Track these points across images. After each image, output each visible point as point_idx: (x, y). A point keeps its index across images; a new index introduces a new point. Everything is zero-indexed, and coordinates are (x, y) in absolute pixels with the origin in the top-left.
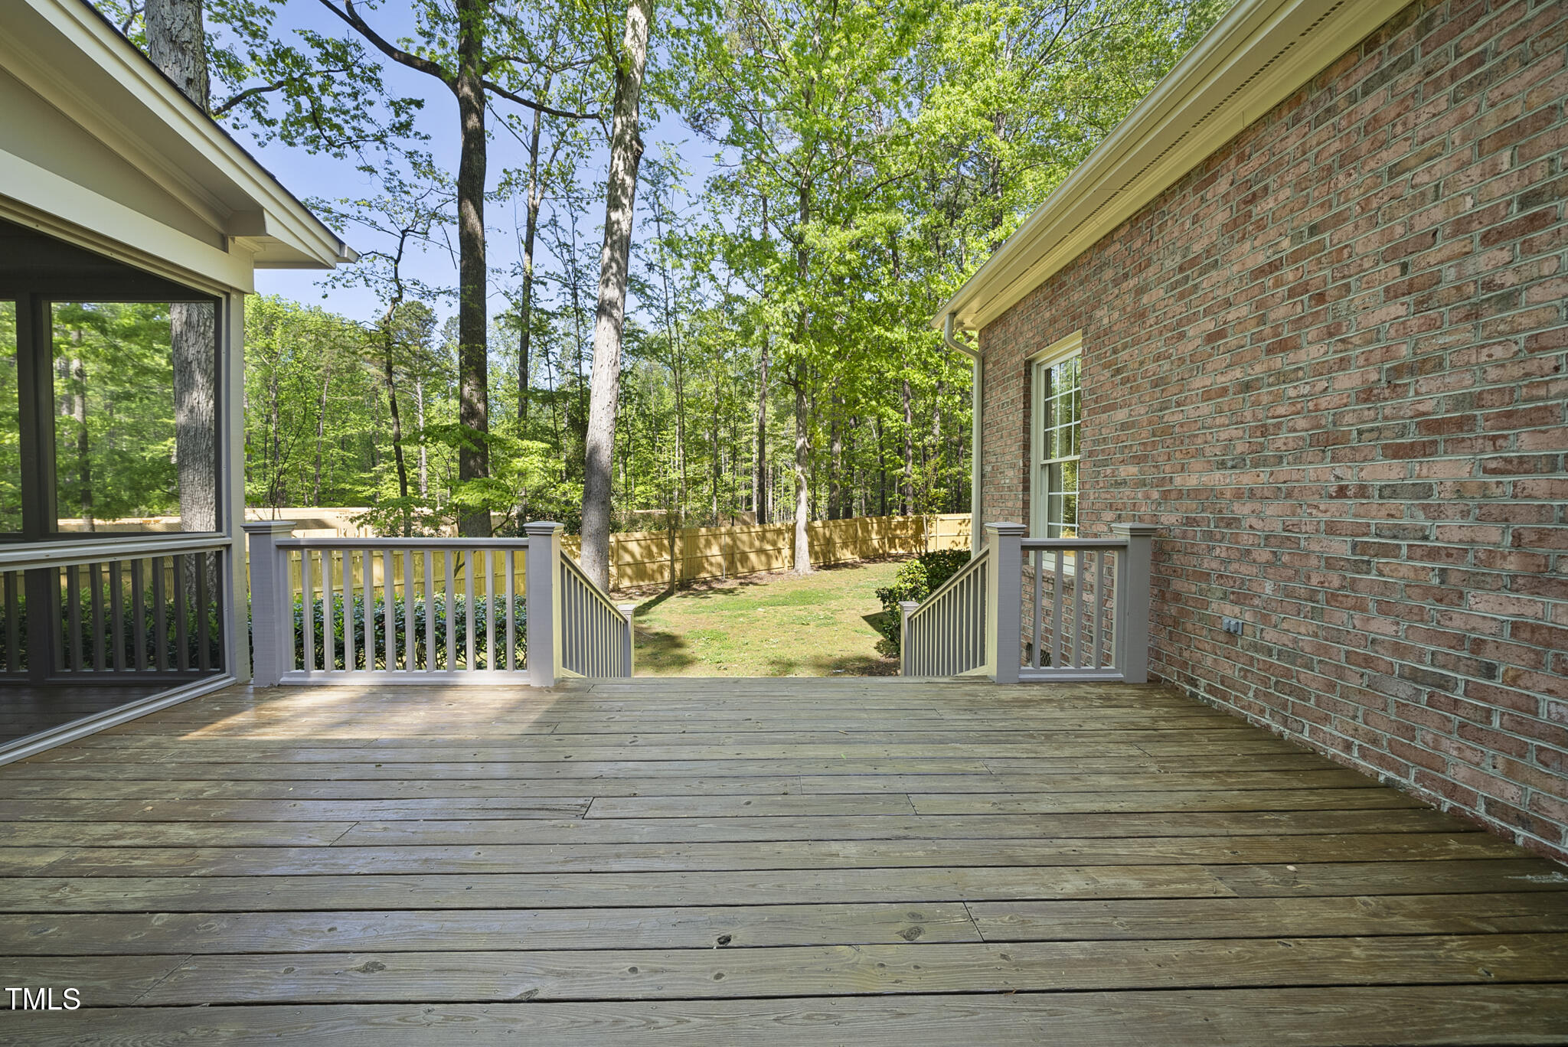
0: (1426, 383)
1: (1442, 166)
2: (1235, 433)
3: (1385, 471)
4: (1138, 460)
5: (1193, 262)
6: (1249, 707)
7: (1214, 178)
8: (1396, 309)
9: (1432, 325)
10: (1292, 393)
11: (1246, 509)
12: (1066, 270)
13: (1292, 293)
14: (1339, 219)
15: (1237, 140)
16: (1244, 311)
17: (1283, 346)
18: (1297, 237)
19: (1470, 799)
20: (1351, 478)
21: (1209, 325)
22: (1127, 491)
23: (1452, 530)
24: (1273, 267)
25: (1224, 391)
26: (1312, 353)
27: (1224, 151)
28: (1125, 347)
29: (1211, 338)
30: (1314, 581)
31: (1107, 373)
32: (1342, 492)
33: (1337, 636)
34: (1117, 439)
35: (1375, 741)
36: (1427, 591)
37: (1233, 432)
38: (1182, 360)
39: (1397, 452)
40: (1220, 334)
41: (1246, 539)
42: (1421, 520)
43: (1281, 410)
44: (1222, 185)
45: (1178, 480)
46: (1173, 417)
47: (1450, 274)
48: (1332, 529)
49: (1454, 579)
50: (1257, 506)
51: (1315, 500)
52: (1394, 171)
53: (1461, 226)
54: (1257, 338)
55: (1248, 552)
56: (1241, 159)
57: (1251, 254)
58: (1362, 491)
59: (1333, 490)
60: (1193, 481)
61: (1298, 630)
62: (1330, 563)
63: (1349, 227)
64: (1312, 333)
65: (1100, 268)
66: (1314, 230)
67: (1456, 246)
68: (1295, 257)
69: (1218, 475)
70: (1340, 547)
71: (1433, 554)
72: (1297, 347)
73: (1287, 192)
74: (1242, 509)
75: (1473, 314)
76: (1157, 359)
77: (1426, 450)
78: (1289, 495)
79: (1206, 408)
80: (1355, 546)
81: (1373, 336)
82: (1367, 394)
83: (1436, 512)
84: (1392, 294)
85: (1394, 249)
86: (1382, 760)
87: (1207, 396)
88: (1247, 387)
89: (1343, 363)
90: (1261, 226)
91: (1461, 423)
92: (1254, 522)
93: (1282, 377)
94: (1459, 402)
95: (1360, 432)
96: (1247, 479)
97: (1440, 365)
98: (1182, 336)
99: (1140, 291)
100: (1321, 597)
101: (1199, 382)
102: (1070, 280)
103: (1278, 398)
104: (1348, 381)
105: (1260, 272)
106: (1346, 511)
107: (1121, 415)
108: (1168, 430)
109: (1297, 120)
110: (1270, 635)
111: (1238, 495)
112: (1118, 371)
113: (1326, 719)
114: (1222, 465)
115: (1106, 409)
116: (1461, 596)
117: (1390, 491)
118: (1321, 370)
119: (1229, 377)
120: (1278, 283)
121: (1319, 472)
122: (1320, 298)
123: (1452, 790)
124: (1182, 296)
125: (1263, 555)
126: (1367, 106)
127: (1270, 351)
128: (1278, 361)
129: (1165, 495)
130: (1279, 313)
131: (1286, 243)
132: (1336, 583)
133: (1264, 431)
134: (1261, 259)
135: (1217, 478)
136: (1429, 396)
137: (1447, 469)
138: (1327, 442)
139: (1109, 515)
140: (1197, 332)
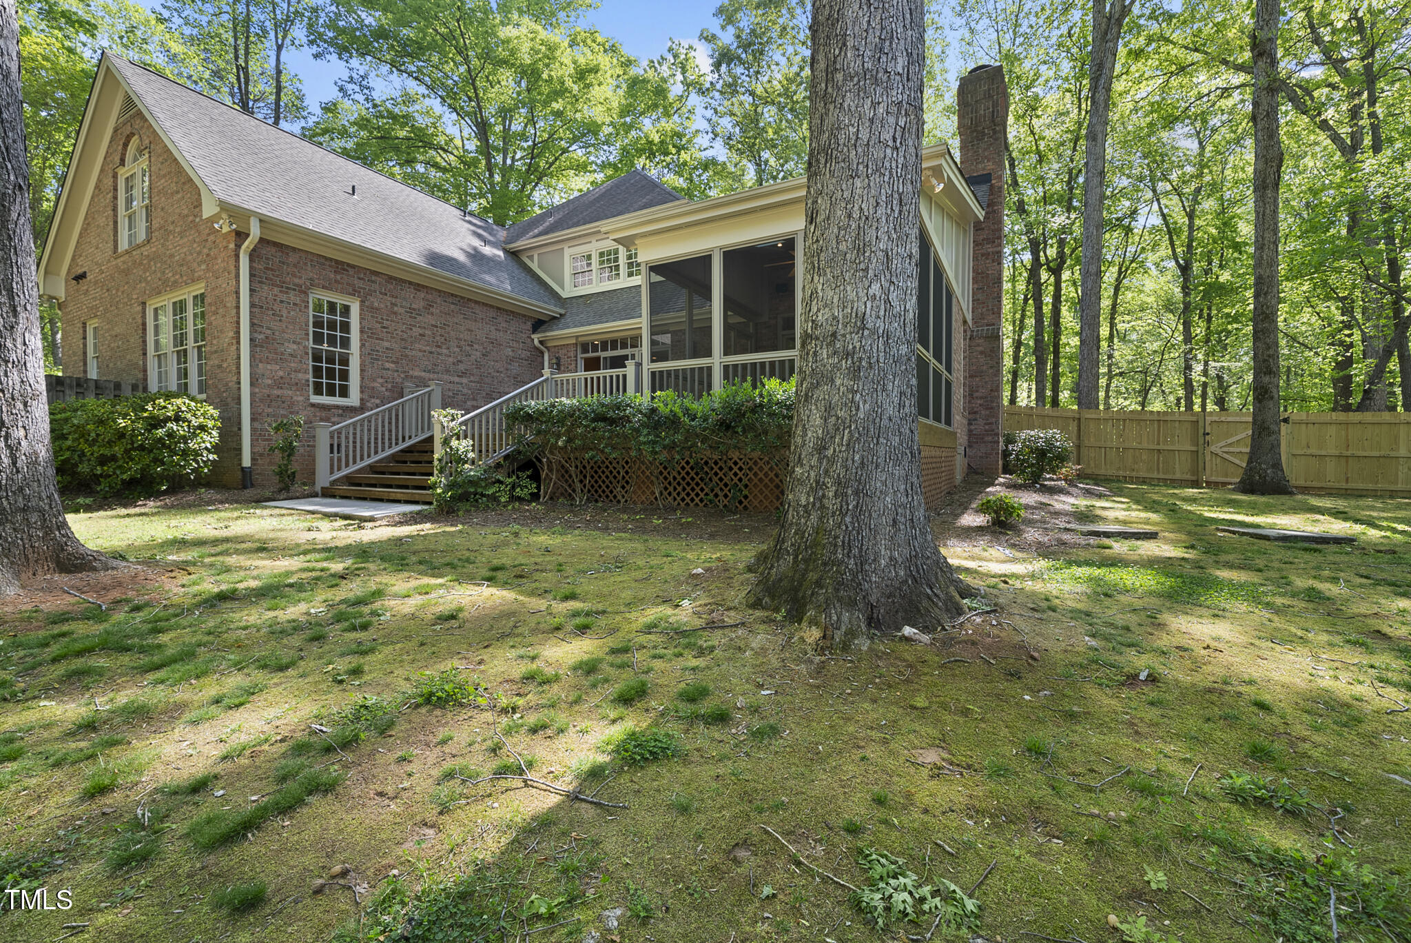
1: (462, 328)
3: (457, 379)
4: (393, 362)
9: (462, 355)
21: (421, 331)
23: (465, 391)
36: (463, 401)
42: (462, 389)
47: (464, 348)
49: (466, 399)
57: (430, 320)
60: (416, 373)
67: (464, 343)
71: (463, 395)
79: (421, 354)
83: (463, 387)
96: (431, 376)
99: (393, 304)
104: (451, 360)
107: (386, 344)
108: (407, 356)
116: (466, 402)
135: (423, 374)
136: (461, 367)
137: (464, 380)
138: (448, 371)
139: (380, 380)
140: (416, 331)
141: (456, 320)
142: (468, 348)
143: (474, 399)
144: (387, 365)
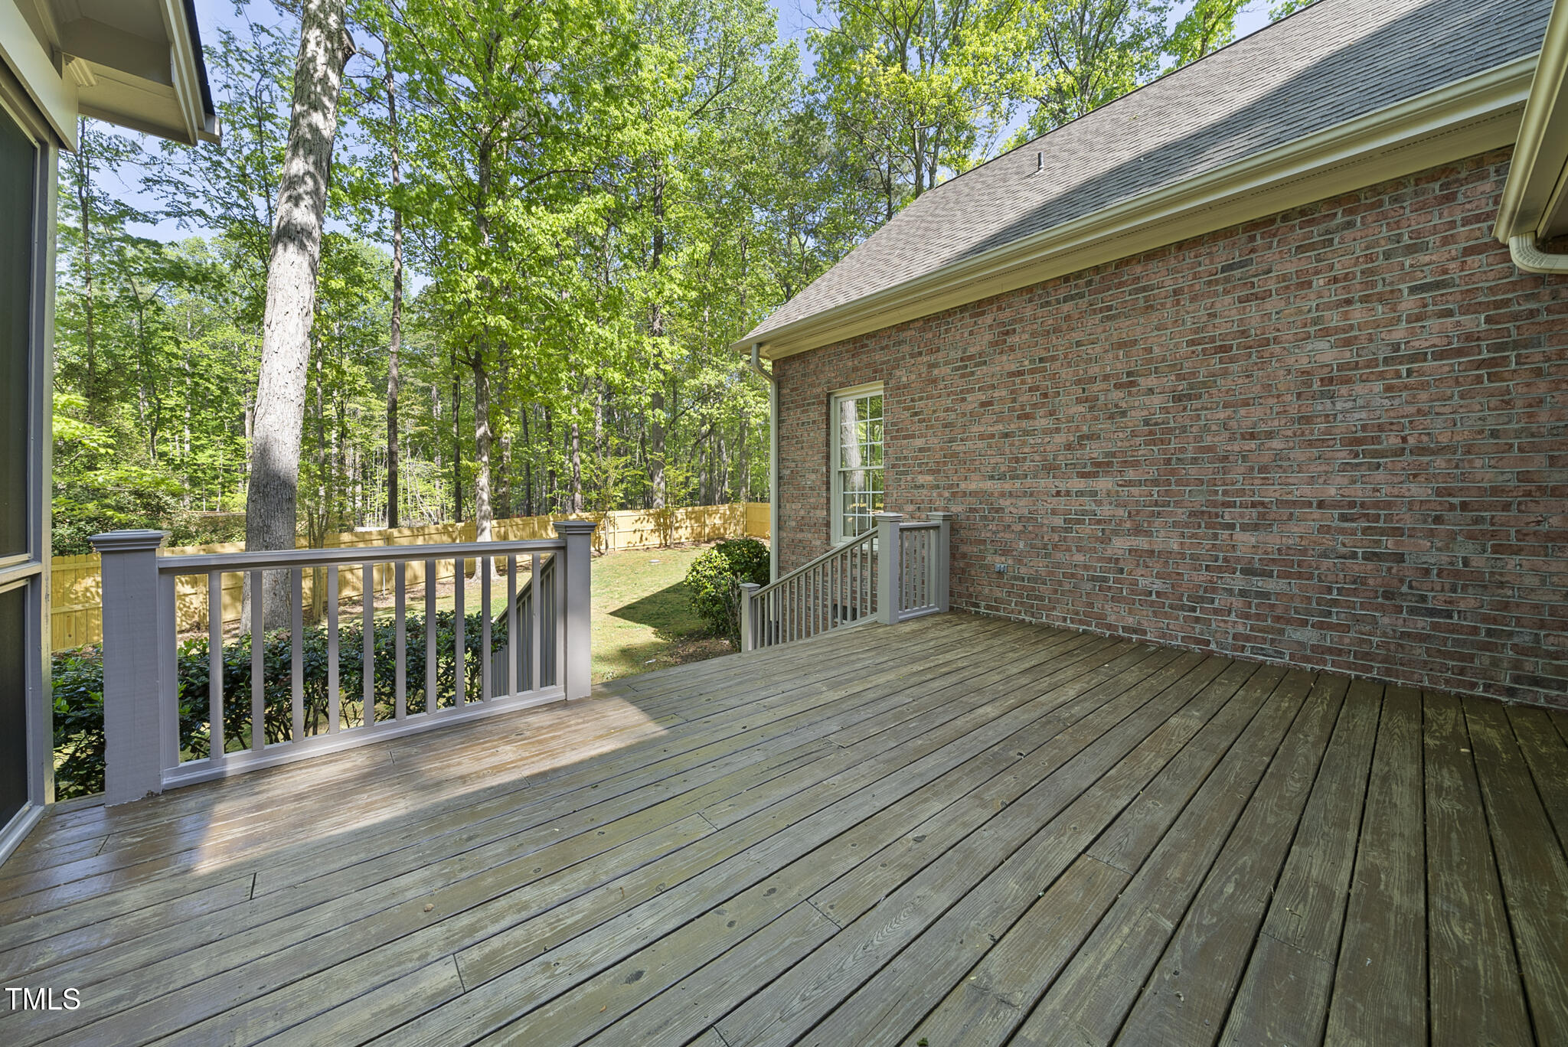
0: (1094, 444)
1: (1098, 348)
2: (999, 460)
3: (1077, 484)
4: (931, 472)
5: (971, 358)
6: (1012, 612)
7: (983, 313)
8: (1081, 409)
9: (1096, 419)
10: (1032, 442)
11: (1008, 503)
12: (869, 336)
13: (1031, 390)
14: (1054, 359)
15: (998, 297)
16: (1004, 393)
17: (1027, 416)
18: (1032, 361)
19: (1116, 628)
20: (1062, 487)
21: (983, 397)
22: (925, 491)
23: (1106, 511)
24: (1020, 373)
25: (993, 436)
26: (1042, 423)
27: (990, 300)
28: (921, 399)
29: (983, 404)
30: (1046, 539)
31: (907, 414)
32: (1058, 494)
33: (1058, 565)
34: (916, 458)
35: (1077, 613)
36: (1097, 538)
37: (998, 459)
38: (964, 414)
39: (1083, 475)
40: (990, 403)
41: (1008, 519)
42: (1094, 507)
43: (1026, 450)
44: (988, 319)
45: (963, 486)
46: (957, 447)
47: (1102, 398)
48: (1054, 512)
49: (1107, 532)
50: (1014, 501)
51: (1045, 498)
52: (1079, 344)
53: (1106, 378)
54: (1012, 410)
55: (1009, 526)
56: (1000, 308)
57: (1007, 363)
58: (1068, 493)
59: (1054, 493)
60: (973, 486)
61: (1040, 565)
62: (1053, 530)
63: (1058, 363)
64: (1042, 412)
65: (900, 343)
66: (1041, 360)
67: (1104, 386)
68: (1032, 372)
69: (989, 483)
70: (1059, 521)
71: (1099, 522)
72: (1035, 418)
73: (1026, 336)
74: (1005, 503)
75: (1111, 417)
76: (947, 410)
77: (1095, 475)
78: (1031, 495)
79: (981, 444)
80: (1065, 520)
81: (1070, 419)
82: (1069, 447)
83: (1099, 503)
84: (1079, 401)
85: (1079, 380)
86: (1081, 622)
87: (982, 437)
88: (1006, 435)
89: (1058, 430)
90: (1012, 349)
91: (1109, 464)
92: (1012, 510)
93: (1026, 433)
94: (1107, 454)
95: (1066, 465)
96: (1007, 486)
97: (1099, 437)
98: (964, 400)
99: (932, 366)
100: (1050, 547)
101: (976, 429)
102: (871, 344)
103: (1024, 443)
104: (1060, 439)
105: (1012, 374)
106: (1061, 503)
107: (919, 443)
108: (955, 455)
109: (1030, 300)
110: (1023, 570)
111: (1002, 495)
112: (916, 414)
113: (1054, 608)
114: (992, 478)
115: (905, 437)
116: (1110, 540)
117: (1080, 493)
118: (1046, 432)
119: (996, 428)
120: (1023, 382)
121: (1045, 483)
122: (1045, 395)
123: (1109, 627)
124: (963, 376)
125: (1018, 527)
126: (1066, 307)
127: (1019, 418)
128: (1024, 424)
129: (954, 494)
130: (1024, 398)
131: (1027, 363)
132: (1057, 539)
133: (1017, 460)
134: (1013, 368)
135: (988, 485)
136: (1095, 450)
137: (1104, 484)
138: (1050, 468)
139: (910, 508)
140: (974, 399)
141: (1076, 336)
142: (1116, 395)
143: (1137, 531)
144: (921, 479)
